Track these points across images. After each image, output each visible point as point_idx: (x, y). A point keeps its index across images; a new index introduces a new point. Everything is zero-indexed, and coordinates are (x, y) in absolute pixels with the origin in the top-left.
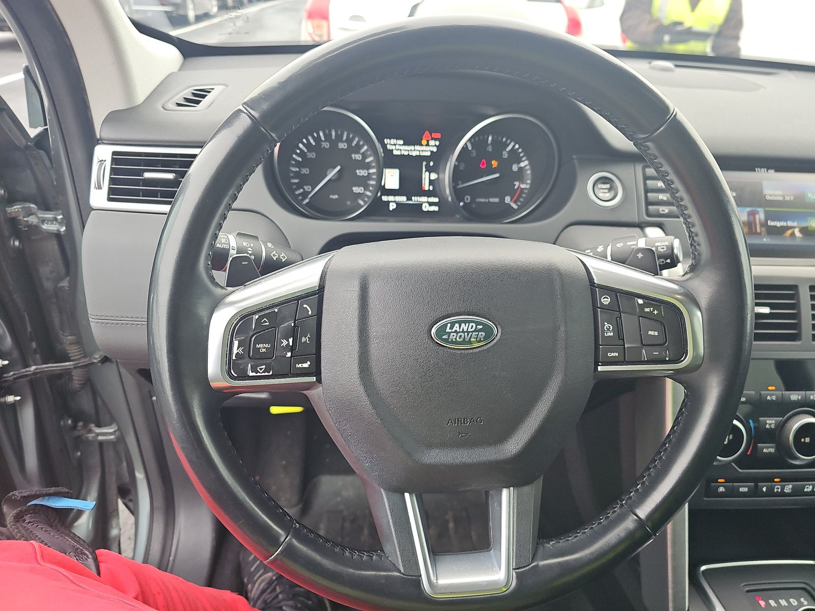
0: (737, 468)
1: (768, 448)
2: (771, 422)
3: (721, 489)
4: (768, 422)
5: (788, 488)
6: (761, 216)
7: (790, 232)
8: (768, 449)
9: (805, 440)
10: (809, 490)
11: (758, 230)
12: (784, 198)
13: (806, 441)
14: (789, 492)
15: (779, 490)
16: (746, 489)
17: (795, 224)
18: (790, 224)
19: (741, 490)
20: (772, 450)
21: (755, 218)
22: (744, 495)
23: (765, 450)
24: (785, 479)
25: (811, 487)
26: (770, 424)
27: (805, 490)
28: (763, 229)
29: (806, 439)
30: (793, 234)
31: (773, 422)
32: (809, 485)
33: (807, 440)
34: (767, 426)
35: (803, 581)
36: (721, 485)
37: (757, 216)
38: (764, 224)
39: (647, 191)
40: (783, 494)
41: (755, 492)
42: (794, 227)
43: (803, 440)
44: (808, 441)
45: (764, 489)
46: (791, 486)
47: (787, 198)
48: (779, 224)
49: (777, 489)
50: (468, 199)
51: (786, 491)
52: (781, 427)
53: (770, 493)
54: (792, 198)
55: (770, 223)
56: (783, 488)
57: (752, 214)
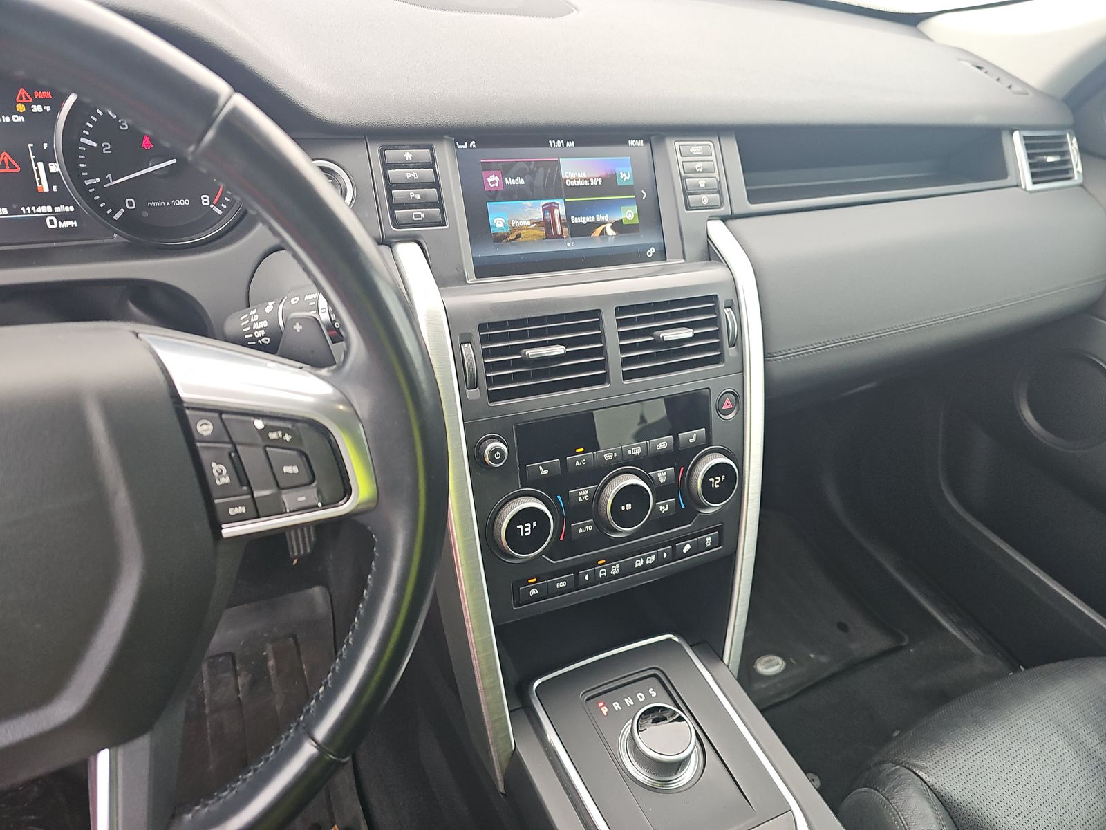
0: (551, 561)
1: (583, 526)
2: (583, 494)
3: (534, 591)
4: (580, 494)
5: (615, 570)
6: (561, 211)
7: (600, 229)
8: (585, 528)
9: (625, 507)
10: (640, 565)
11: (559, 233)
12: (590, 182)
13: (627, 509)
14: (617, 573)
15: (605, 574)
16: (564, 584)
17: (606, 218)
18: (599, 218)
19: (558, 585)
20: (590, 528)
21: (553, 214)
22: (562, 591)
23: (581, 530)
24: (610, 559)
25: (642, 561)
26: (582, 497)
27: (636, 566)
28: (565, 229)
29: (627, 505)
30: (603, 233)
31: (587, 492)
32: (640, 558)
33: (629, 506)
34: (580, 499)
35: (650, 667)
36: (533, 586)
37: (556, 211)
38: (566, 223)
39: (390, 186)
40: (610, 577)
41: (576, 584)
42: (605, 223)
43: (623, 508)
44: (630, 508)
45: (587, 578)
46: (618, 566)
47: (594, 182)
48: (585, 220)
49: (602, 573)
50: (131, 203)
51: (614, 573)
52: (597, 496)
53: (595, 580)
54: (600, 180)
55: (575, 220)
56: (609, 570)
57: (549, 209)
